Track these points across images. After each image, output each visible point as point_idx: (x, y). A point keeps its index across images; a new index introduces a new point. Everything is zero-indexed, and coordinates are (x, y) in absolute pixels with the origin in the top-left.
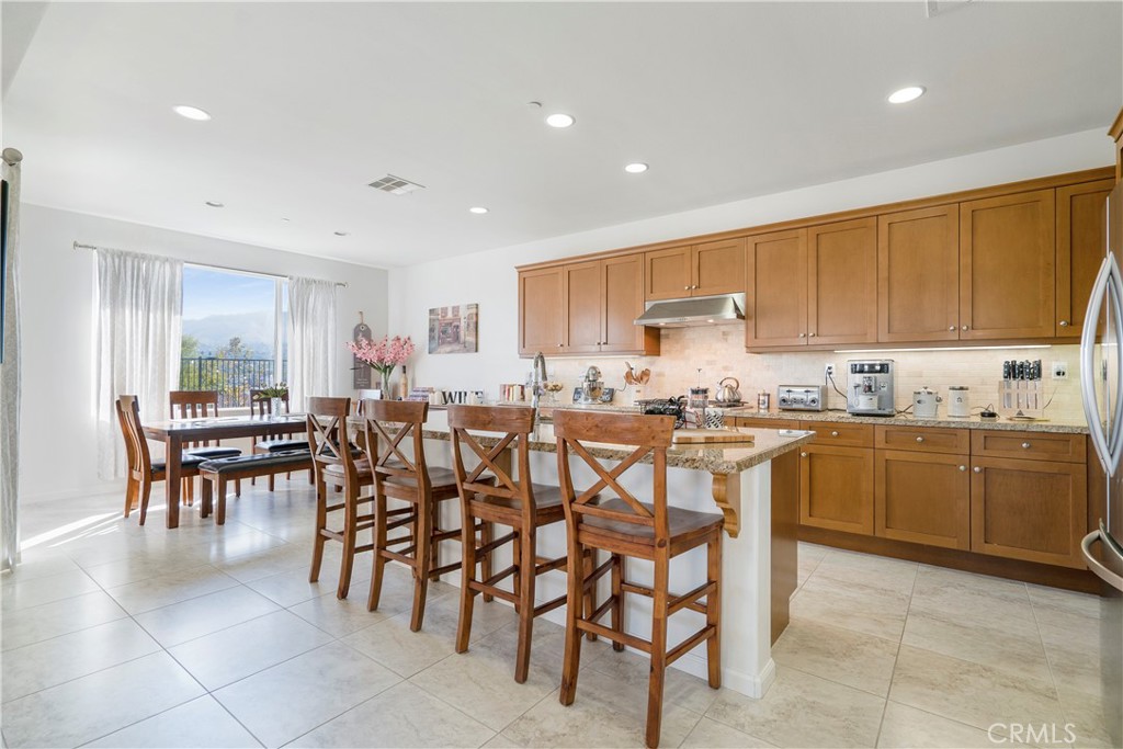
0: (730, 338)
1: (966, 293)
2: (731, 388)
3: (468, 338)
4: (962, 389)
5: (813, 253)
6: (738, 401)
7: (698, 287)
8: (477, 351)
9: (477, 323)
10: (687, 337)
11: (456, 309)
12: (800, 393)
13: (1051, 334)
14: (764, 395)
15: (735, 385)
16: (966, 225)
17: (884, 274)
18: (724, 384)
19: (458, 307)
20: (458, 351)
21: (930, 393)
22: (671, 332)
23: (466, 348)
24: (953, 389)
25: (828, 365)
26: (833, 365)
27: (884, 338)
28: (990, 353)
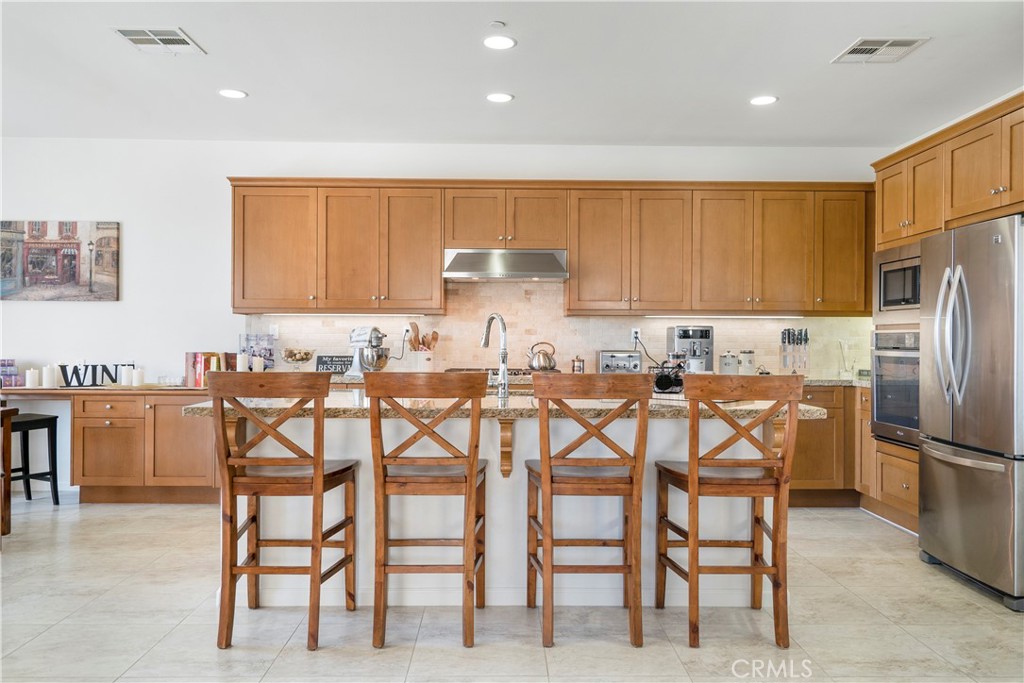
0: (533, 297)
1: (757, 270)
2: (546, 355)
3: (97, 278)
4: (750, 352)
5: (635, 217)
6: (552, 368)
7: (514, 238)
8: (118, 299)
9: (117, 254)
10: (482, 294)
11: (68, 229)
12: (622, 359)
13: (811, 308)
14: (579, 361)
15: (549, 350)
16: (758, 210)
17: (696, 246)
18: (536, 350)
19: (74, 224)
20: (76, 298)
21: (733, 356)
22: (461, 287)
23: (93, 292)
24: (744, 352)
25: (634, 330)
26: (638, 330)
27: (696, 306)
28: (761, 322)
